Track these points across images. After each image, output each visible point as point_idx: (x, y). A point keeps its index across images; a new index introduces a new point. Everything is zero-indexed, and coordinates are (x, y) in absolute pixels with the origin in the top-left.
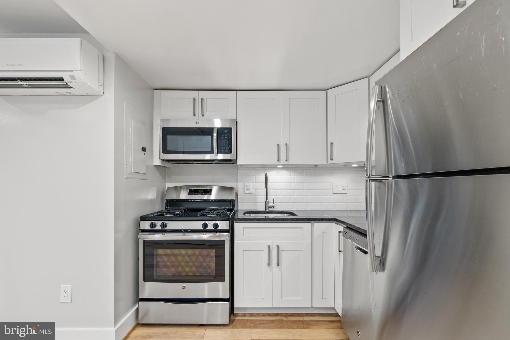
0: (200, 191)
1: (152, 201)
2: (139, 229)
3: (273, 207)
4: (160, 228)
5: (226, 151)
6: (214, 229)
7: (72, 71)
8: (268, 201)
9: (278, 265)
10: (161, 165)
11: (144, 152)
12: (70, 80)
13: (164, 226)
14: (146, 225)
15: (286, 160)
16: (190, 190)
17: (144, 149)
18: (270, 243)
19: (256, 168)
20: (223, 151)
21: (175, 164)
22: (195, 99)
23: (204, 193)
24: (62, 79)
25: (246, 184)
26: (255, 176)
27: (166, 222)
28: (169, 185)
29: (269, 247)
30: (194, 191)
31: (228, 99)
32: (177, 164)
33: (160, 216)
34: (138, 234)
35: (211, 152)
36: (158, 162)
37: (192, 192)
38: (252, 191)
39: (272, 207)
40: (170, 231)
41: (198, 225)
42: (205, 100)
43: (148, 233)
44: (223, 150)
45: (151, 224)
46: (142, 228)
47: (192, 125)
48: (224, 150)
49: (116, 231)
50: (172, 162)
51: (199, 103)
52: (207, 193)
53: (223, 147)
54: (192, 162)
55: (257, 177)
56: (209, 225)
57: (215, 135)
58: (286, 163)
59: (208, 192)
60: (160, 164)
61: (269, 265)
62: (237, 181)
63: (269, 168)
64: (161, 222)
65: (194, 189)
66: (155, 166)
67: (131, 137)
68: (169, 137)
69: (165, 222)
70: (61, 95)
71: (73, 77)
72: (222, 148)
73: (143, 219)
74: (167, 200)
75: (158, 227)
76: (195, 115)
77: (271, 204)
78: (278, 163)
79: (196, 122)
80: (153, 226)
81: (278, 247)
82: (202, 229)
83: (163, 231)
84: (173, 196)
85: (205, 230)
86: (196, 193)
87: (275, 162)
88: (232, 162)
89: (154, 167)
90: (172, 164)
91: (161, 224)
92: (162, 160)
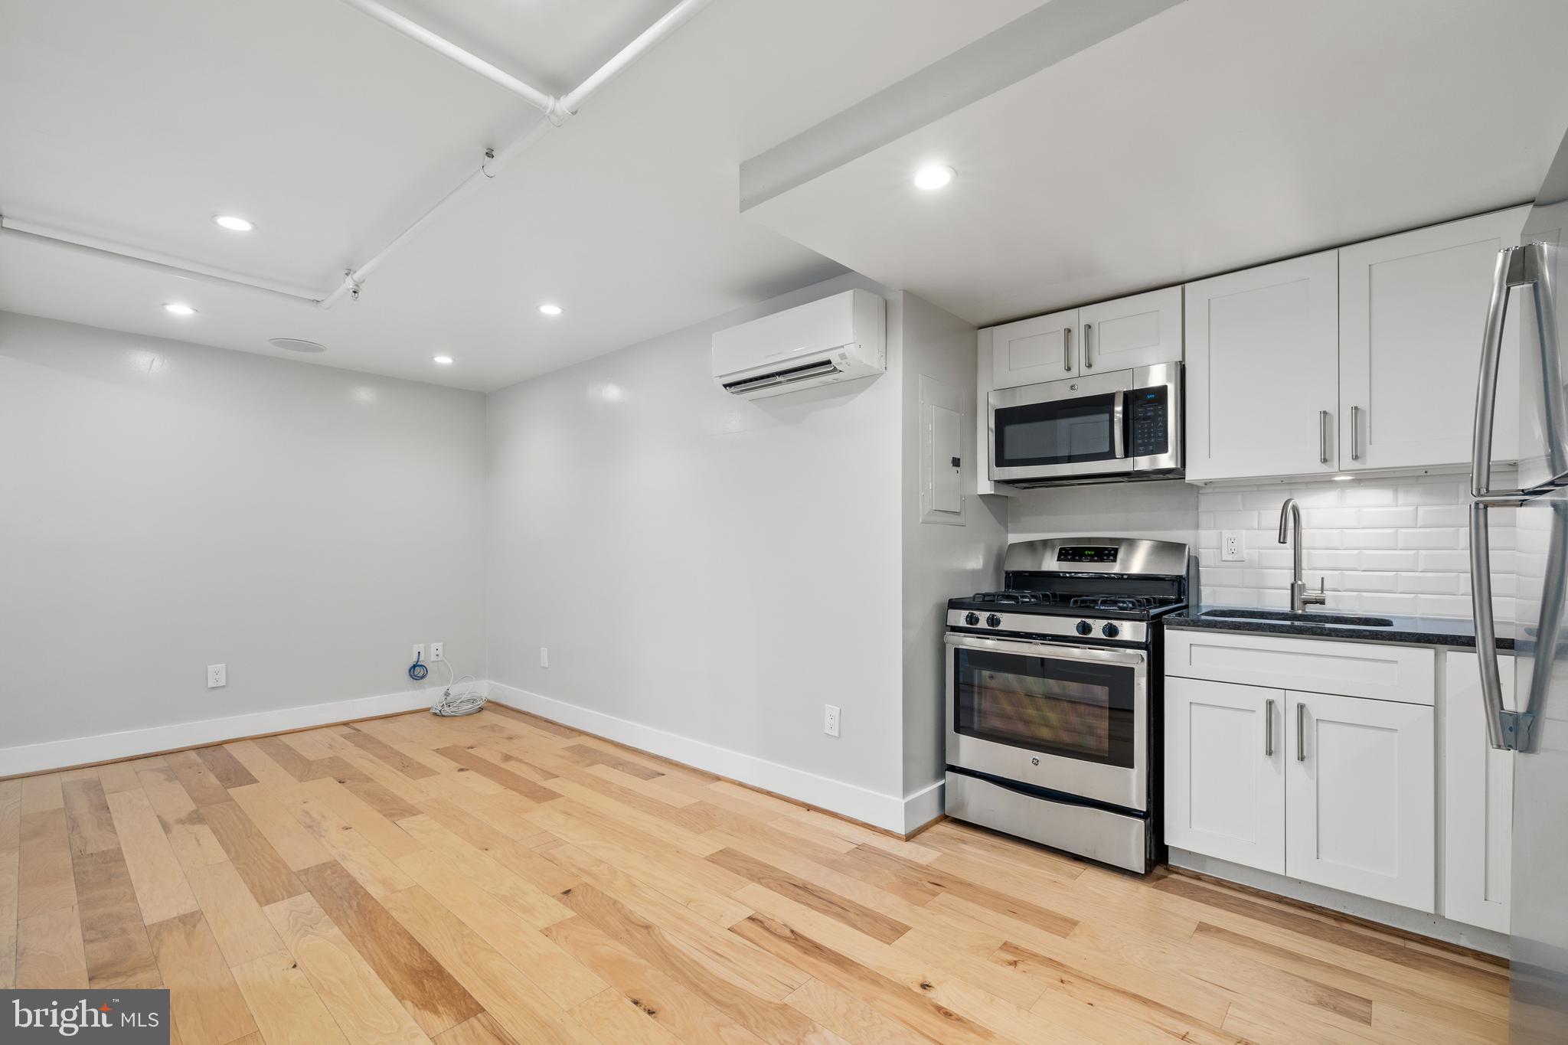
0: (1086, 553)
1: (974, 573)
2: (947, 626)
3: (1322, 602)
4: (986, 626)
5: (1151, 448)
6: (1105, 637)
7: (842, 347)
8: (1300, 582)
9: (1302, 758)
10: (993, 492)
11: (957, 468)
12: (839, 361)
13: (994, 622)
14: (959, 618)
15: (1356, 458)
16: (1061, 549)
17: (956, 462)
18: (1272, 695)
19: (1259, 486)
20: (1141, 448)
21: (1028, 488)
22: (1069, 331)
23: (1096, 558)
24: (829, 362)
25: (1227, 534)
26: (1256, 512)
27: (998, 615)
28: (1013, 538)
29: (1270, 703)
30: (1071, 552)
31: (1158, 311)
32: (1033, 487)
33: (986, 602)
34: (943, 634)
35: (1110, 455)
36: (985, 487)
37: (1066, 554)
38: (1245, 553)
39: (1317, 602)
40: (1005, 633)
41: (1068, 626)
42: (1095, 328)
43: (963, 634)
44: (1141, 445)
45: (968, 615)
46: (951, 622)
47: (1061, 393)
48: (1145, 445)
49: (906, 625)
50: (1017, 485)
51: (1078, 338)
52: (1105, 558)
53: (1143, 438)
54: (1065, 482)
55: (1261, 512)
56: (1093, 626)
57: (1119, 409)
58: (1357, 465)
59: (1108, 555)
60: (991, 491)
61: (1270, 753)
62: (1197, 527)
63: (1307, 483)
64: (988, 614)
65: (1072, 548)
66: (980, 495)
67: (932, 442)
68: (1010, 430)
69: (995, 613)
70: (826, 384)
71: (843, 356)
72: (1140, 441)
73: (955, 604)
74: (1007, 573)
75: (983, 624)
76: (1069, 369)
77: (1312, 593)
78: (1326, 467)
79: (1070, 385)
80: (972, 620)
81: (1301, 708)
82: (1077, 634)
83: (994, 631)
84: (1024, 564)
85: (1083, 639)
86: (1077, 558)
87: (1316, 467)
88: (1176, 474)
89: (979, 499)
90: (1020, 488)
91: (988, 618)
92: (995, 481)
